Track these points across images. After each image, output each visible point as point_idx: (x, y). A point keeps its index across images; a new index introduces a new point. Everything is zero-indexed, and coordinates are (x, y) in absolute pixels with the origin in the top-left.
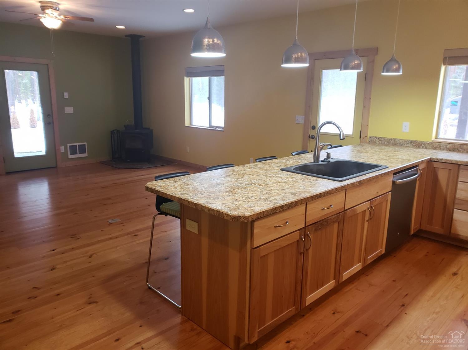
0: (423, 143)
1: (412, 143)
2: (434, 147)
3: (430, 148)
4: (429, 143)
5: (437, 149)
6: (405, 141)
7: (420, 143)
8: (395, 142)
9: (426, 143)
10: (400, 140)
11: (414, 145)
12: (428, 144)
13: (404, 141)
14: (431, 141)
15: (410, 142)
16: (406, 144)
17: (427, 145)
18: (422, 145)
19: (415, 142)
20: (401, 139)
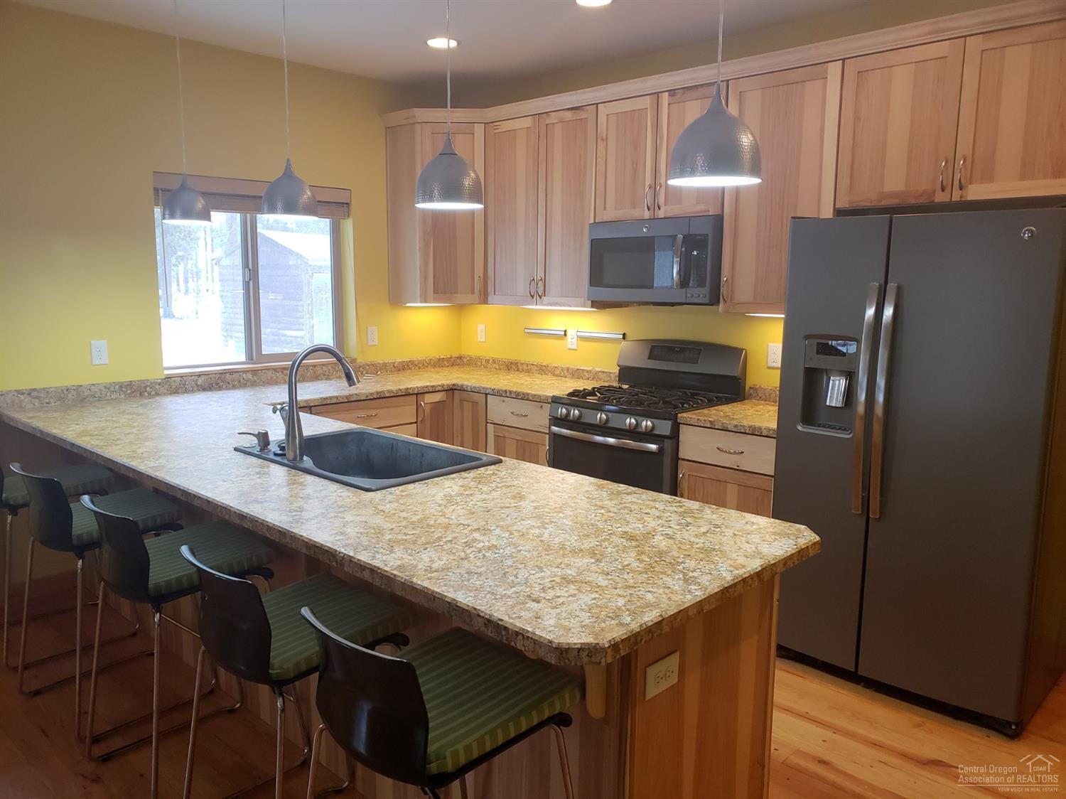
0: (149, 384)
1: (124, 389)
2: (173, 387)
3: (166, 391)
4: (160, 381)
5: (180, 391)
6: (105, 387)
7: (143, 385)
8: (79, 393)
9: (155, 383)
10: (93, 387)
11: (129, 392)
12: (160, 384)
13: (102, 388)
14: (164, 377)
15: (117, 387)
16: (108, 394)
17: (157, 387)
18: (148, 389)
19: (130, 384)
20: (93, 385)
